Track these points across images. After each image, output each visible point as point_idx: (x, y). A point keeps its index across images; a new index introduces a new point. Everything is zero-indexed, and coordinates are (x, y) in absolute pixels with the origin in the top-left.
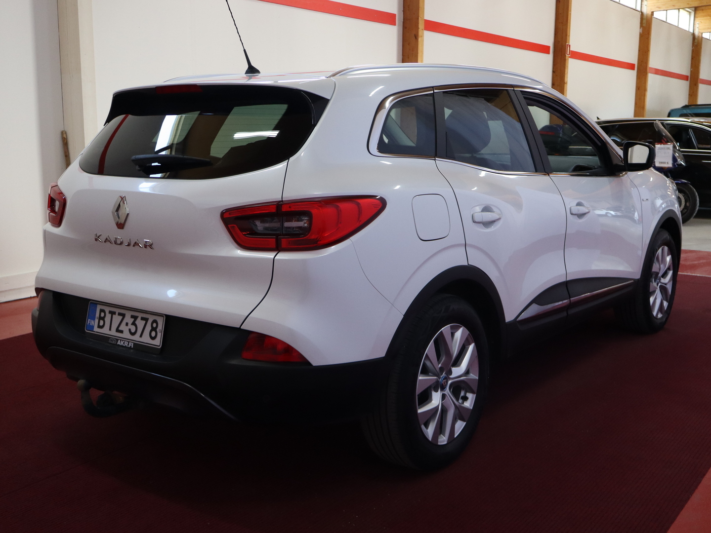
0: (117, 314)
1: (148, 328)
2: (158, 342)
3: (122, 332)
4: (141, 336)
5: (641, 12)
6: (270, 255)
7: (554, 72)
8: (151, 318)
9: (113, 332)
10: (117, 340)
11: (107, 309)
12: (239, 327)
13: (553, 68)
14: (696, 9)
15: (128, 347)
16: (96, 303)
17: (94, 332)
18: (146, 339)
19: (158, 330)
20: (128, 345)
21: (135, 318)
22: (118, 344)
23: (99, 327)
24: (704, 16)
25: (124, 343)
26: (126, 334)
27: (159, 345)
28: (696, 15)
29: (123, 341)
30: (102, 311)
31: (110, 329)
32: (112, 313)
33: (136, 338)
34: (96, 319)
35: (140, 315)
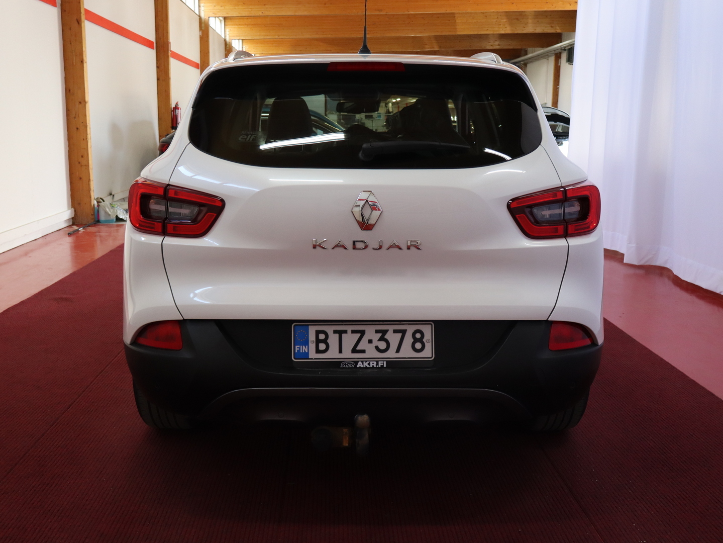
0: (349, 332)
1: (408, 340)
2: (428, 353)
3: (363, 351)
4: (398, 351)
5: (199, 16)
6: (561, 243)
7: (158, 67)
8: (410, 330)
9: (347, 354)
10: (356, 363)
11: (329, 329)
12: (546, 319)
13: (157, 64)
14: (225, 18)
15: (379, 368)
16: (305, 324)
17: (312, 359)
18: (407, 352)
19: (424, 340)
20: (377, 364)
21: (384, 332)
22: (358, 366)
23: (318, 351)
24: (233, 25)
25: (369, 364)
26: (371, 352)
27: (431, 356)
28: (226, 23)
29: (366, 362)
30: (318, 333)
31: (340, 351)
32: (340, 333)
33: (391, 354)
34: (310, 344)
35: (391, 328)
